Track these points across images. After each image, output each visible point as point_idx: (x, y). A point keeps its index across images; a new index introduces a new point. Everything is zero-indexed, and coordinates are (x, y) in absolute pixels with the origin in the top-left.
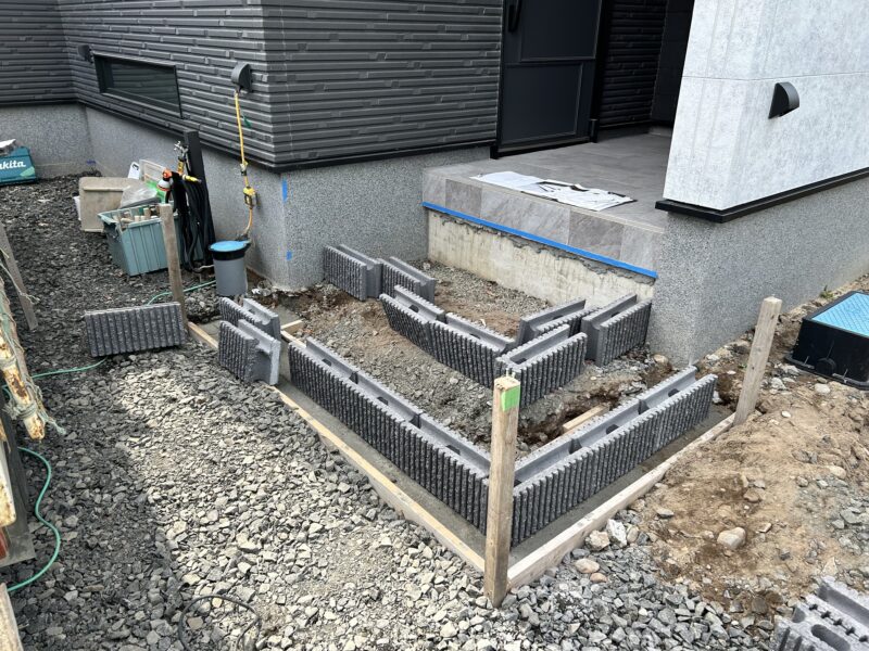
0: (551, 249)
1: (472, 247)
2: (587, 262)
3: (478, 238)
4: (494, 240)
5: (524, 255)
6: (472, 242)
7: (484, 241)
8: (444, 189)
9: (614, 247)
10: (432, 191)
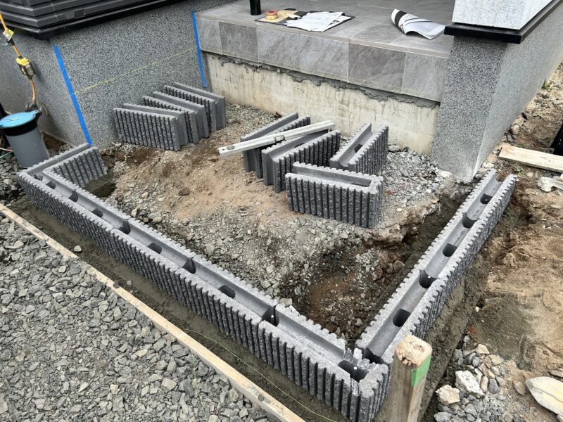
0: (330, 82)
1: (253, 84)
2: (367, 91)
3: (258, 76)
4: (273, 77)
5: (305, 89)
6: (253, 80)
7: (264, 79)
8: (218, 32)
9: (397, 76)
10: (206, 35)
